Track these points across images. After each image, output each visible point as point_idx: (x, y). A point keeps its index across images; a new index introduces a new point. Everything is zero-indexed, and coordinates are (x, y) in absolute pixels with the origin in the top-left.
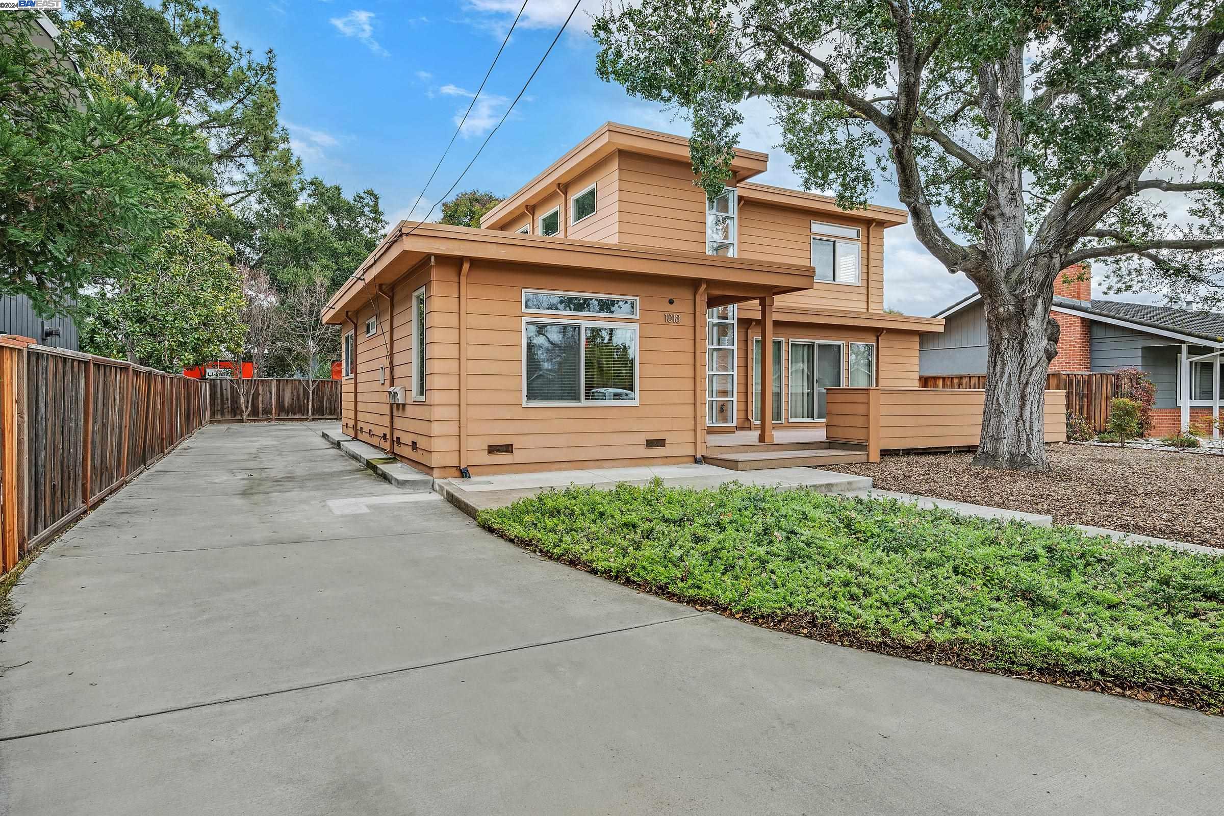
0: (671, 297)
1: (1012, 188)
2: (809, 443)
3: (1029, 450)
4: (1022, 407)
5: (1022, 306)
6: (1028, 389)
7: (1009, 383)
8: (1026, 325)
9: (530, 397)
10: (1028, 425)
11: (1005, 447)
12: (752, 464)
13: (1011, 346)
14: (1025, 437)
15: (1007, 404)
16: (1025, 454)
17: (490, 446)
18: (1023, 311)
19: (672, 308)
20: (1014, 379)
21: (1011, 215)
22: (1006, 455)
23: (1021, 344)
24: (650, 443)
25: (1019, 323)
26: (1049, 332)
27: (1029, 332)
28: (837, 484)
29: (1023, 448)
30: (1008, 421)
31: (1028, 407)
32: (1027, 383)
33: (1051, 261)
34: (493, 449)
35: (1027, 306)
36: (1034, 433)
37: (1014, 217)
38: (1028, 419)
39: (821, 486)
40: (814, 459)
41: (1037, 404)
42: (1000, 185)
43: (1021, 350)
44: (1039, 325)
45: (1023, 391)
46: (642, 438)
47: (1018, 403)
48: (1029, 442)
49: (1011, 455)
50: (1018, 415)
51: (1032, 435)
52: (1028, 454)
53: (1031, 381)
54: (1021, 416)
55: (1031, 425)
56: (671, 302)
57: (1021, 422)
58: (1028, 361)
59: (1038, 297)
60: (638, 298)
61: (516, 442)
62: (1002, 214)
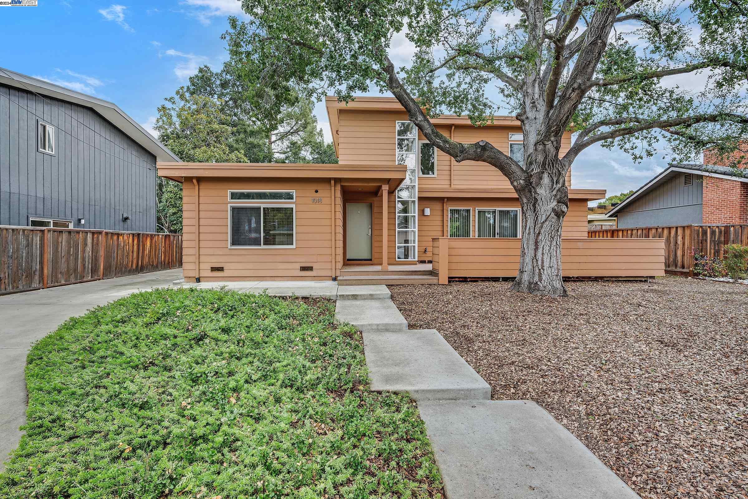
0: (316, 189)
1: (533, 99)
2: (415, 271)
3: (540, 280)
4: (536, 249)
5: (529, 180)
6: (540, 237)
7: (529, 234)
8: (536, 192)
9: (233, 243)
10: (540, 263)
11: (526, 277)
12: (348, 282)
13: (529, 208)
14: (538, 271)
15: (528, 248)
16: (537, 283)
17: (211, 268)
18: (531, 183)
19: (317, 194)
20: (532, 231)
21: (533, 118)
22: (527, 283)
23: (534, 205)
24: (303, 269)
25: (530, 192)
26: (558, 197)
27: (539, 198)
28: (361, 295)
29: (536, 279)
30: (528, 259)
31: (540, 251)
32: (539, 233)
33: (545, 147)
34: (213, 269)
35: (534, 180)
36: (545, 268)
37: (535, 118)
38: (540, 258)
39: (348, 295)
40: (395, 281)
41: (548, 248)
42: (526, 98)
43: (535, 210)
44: (548, 192)
45: (536, 239)
46: (298, 266)
47: (533, 247)
48: (540, 275)
49: (530, 283)
50: (533, 255)
51: (544, 270)
52: (539, 283)
53: (542, 231)
54: (535, 256)
55: (543, 262)
56: (317, 191)
57: (535, 260)
58: (539, 218)
59: (543, 173)
60: (294, 191)
61: (226, 266)
62: (527, 118)
